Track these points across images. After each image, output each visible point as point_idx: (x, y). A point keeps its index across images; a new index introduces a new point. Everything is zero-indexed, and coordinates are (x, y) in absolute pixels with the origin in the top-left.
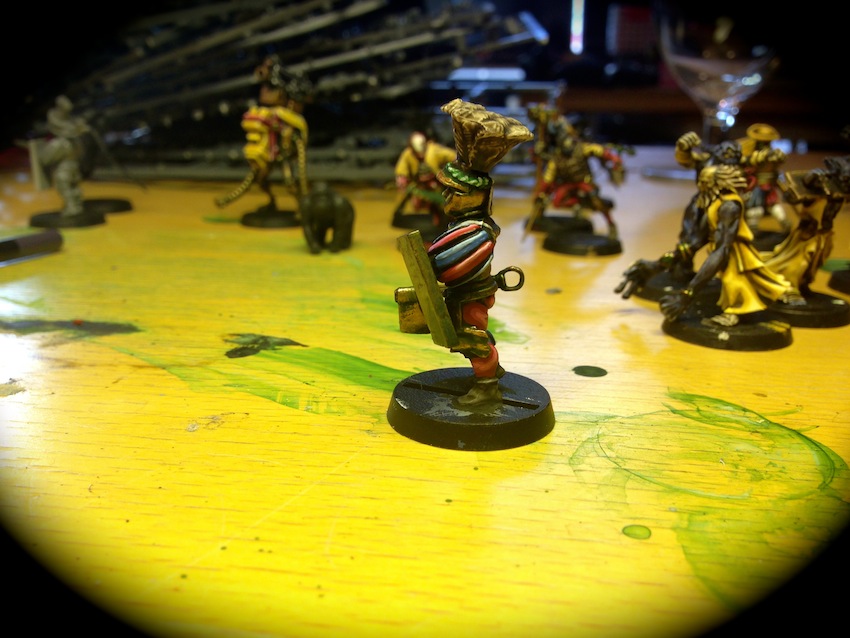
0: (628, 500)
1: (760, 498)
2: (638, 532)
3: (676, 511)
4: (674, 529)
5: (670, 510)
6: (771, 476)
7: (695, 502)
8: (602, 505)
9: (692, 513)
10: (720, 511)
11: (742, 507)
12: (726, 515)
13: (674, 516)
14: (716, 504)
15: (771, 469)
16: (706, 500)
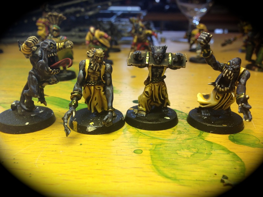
0: (138, 142)
1: (179, 139)
2: (139, 151)
3: (152, 145)
4: (150, 150)
5: (151, 144)
6: (184, 132)
7: (159, 141)
8: (130, 144)
9: (157, 145)
10: (166, 144)
11: (173, 143)
12: (167, 145)
13: (151, 146)
14: (165, 142)
15: (185, 130)
16: (162, 141)
